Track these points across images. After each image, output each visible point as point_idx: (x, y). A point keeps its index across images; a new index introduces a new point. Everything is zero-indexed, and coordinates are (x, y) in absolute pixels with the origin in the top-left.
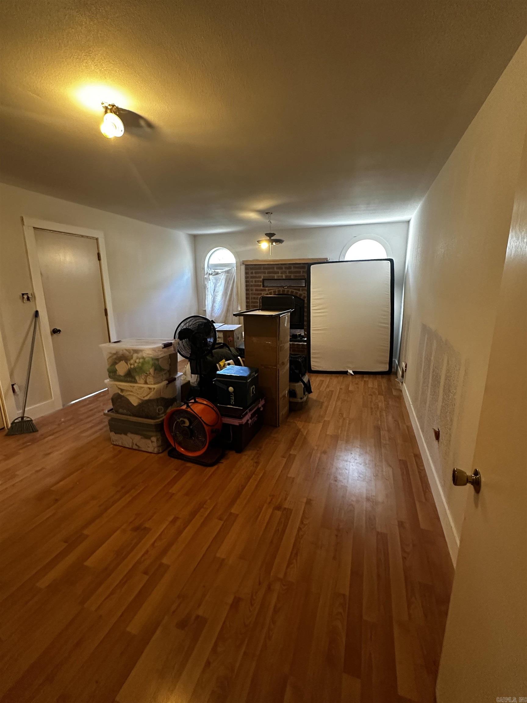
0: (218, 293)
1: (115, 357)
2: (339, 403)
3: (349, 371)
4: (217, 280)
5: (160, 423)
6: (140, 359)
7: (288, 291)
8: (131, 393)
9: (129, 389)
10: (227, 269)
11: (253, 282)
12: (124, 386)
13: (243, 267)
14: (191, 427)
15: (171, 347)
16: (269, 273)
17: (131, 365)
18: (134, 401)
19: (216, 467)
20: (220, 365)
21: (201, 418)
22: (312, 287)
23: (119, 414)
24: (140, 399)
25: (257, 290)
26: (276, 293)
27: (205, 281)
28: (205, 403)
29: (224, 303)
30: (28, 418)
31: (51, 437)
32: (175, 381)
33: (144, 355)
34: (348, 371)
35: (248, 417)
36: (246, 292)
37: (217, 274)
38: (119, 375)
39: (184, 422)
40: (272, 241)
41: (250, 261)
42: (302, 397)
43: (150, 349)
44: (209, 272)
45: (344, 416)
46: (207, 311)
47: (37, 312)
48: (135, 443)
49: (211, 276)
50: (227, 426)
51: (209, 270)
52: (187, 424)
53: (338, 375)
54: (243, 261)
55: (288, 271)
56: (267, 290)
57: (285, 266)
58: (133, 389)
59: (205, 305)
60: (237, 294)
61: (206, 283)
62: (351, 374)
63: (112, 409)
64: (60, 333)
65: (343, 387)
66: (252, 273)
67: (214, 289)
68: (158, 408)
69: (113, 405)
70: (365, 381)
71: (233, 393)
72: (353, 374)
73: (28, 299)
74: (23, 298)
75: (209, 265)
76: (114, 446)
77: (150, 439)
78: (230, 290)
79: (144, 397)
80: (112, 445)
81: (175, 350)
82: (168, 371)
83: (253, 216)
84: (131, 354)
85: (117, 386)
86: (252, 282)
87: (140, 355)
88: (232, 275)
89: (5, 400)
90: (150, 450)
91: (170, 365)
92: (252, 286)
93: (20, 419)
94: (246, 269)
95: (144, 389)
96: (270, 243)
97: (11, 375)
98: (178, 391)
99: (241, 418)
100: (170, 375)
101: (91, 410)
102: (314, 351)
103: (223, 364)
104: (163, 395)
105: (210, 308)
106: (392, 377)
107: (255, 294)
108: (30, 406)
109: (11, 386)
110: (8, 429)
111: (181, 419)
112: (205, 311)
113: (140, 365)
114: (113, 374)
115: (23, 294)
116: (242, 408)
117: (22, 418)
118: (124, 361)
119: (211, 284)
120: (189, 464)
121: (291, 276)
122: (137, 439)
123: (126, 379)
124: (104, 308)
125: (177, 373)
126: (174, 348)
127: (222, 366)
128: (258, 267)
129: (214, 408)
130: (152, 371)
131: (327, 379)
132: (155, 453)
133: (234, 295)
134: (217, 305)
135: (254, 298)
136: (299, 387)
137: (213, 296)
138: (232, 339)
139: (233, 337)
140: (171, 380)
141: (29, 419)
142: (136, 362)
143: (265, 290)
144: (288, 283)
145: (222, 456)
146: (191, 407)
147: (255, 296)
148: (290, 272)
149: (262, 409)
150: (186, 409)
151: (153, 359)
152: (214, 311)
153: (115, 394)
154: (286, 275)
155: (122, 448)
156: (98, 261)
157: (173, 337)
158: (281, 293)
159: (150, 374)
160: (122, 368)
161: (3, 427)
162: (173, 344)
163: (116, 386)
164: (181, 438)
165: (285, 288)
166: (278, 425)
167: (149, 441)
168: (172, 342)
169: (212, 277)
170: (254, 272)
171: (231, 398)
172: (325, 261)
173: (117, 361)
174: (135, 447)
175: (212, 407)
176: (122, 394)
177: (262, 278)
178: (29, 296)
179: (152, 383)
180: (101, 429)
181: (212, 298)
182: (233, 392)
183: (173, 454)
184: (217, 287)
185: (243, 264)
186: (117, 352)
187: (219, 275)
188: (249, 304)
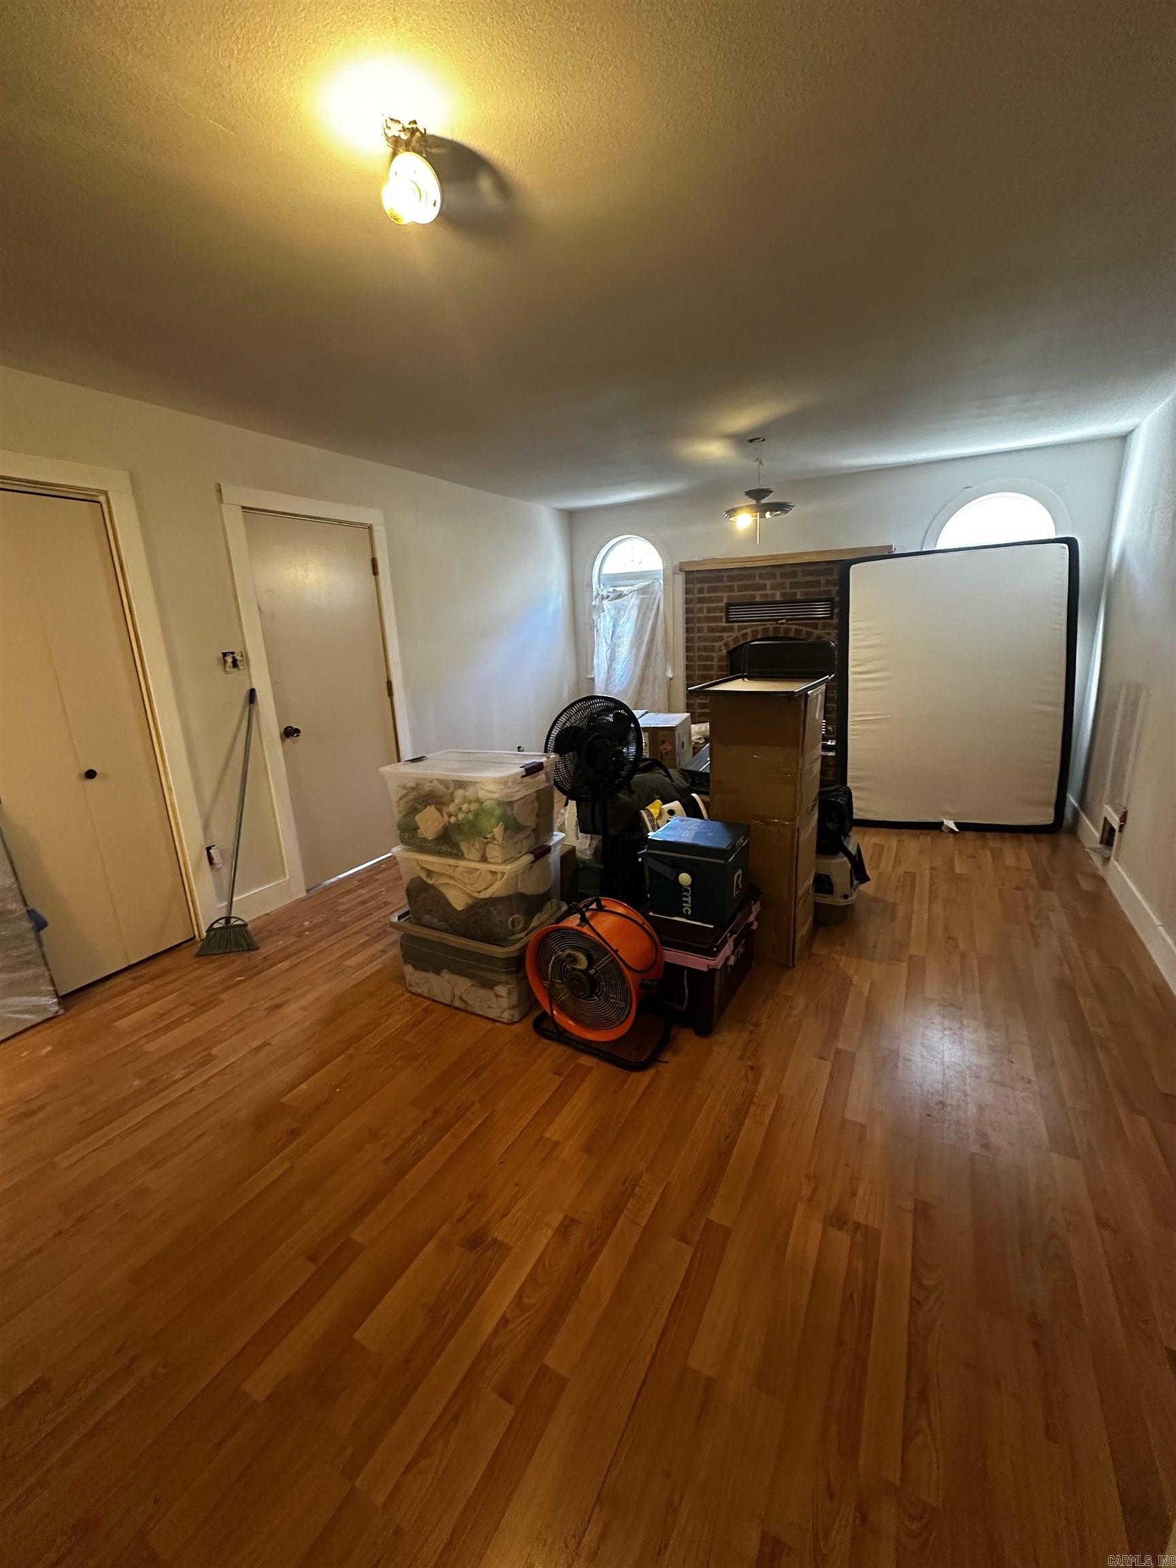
0: (622, 640)
1: (413, 795)
2: (938, 908)
3: (945, 823)
4: (619, 610)
5: (515, 955)
6: (470, 802)
7: (788, 630)
8: (451, 882)
9: (446, 872)
10: (642, 584)
11: (702, 612)
12: (433, 863)
13: (680, 579)
14: (592, 972)
15: (541, 772)
16: (741, 588)
17: (450, 816)
18: (458, 901)
19: (650, 1073)
20: (650, 815)
21: (616, 952)
22: (853, 618)
23: (423, 925)
24: (469, 895)
25: (711, 630)
26: (759, 637)
27: (594, 614)
28: (620, 910)
29: (636, 661)
30: (239, 919)
31: (284, 965)
32: (548, 855)
33: (482, 795)
34: (942, 823)
35: (727, 950)
36: (685, 635)
37: (620, 596)
38: (422, 838)
39: (575, 960)
40: (763, 509)
41: (698, 563)
42: (848, 893)
43: (494, 779)
44: (601, 593)
45: (961, 945)
46: (596, 679)
47: (252, 692)
48: (458, 994)
49: (605, 602)
50: (674, 970)
51: (602, 587)
52: (583, 963)
53: (918, 832)
54: (680, 563)
55: (788, 581)
56: (736, 630)
57: (783, 570)
58: (454, 871)
59: (593, 668)
60: (666, 642)
61: (595, 618)
62: (952, 831)
63: (407, 913)
64: (298, 736)
65: (938, 863)
66: (701, 590)
67: (613, 631)
68: (511, 919)
69: (410, 903)
70: (992, 849)
71: (689, 889)
72: (957, 830)
73: (235, 664)
74: (225, 662)
75: (602, 577)
76: (414, 997)
77: (492, 988)
78: (648, 632)
79: (479, 892)
80: (409, 994)
81: (548, 780)
82: (533, 830)
83: (714, 450)
84: (450, 791)
85: (418, 864)
86: (701, 610)
87: (470, 793)
88: (653, 596)
89: (195, 879)
90: (493, 1014)
91: (538, 816)
92: (699, 620)
93: (223, 921)
94: (688, 581)
95: (480, 874)
96: (758, 514)
97: (206, 827)
98: (553, 875)
99: (714, 955)
100: (537, 838)
101: (364, 902)
102: (853, 774)
103: (658, 811)
104: (522, 889)
105: (604, 672)
106: (1064, 840)
107: (706, 639)
108: (243, 893)
109: (205, 852)
110: (202, 940)
111: (568, 952)
112: (593, 679)
113: (471, 816)
114: (409, 834)
115: (225, 655)
116: (712, 927)
117: (228, 919)
118: (433, 807)
119: (605, 621)
120: (586, 1060)
121: (795, 594)
122: (463, 985)
123: (438, 847)
124: (386, 681)
125: (553, 835)
126: (546, 774)
127: (655, 816)
128: (715, 575)
129: (645, 926)
130: (498, 831)
131: (891, 841)
132: (503, 1023)
133: (657, 642)
134: (619, 666)
135: (706, 649)
136: (839, 867)
137: (610, 646)
138: (669, 748)
139: (673, 743)
140: (541, 852)
141: (240, 922)
142: (460, 809)
143: (731, 629)
144: (786, 611)
145: (664, 1044)
146: (592, 923)
147: (706, 644)
148: (794, 585)
149: (755, 927)
150: (579, 928)
151: (500, 803)
152: (613, 679)
153: (414, 879)
154: (782, 591)
155: (429, 1002)
156: (373, 577)
157: (543, 748)
158: (771, 634)
159: (494, 838)
160: (429, 823)
161: (192, 936)
162: (545, 765)
163: (415, 863)
164: (564, 995)
165: (779, 622)
166: (791, 965)
167: (488, 994)
168: (544, 760)
169: (610, 604)
170: (705, 588)
171: (684, 899)
172: (887, 554)
173: (419, 807)
174: (457, 1003)
175: (641, 922)
176: (430, 882)
177: (725, 601)
178: (237, 658)
179: (499, 860)
180: (384, 952)
181: (609, 652)
182: (689, 886)
183: (545, 1028)
184: (619, 625)
185: (681, 570)
186: (418, 785)
187: (625, 598)
188: (693, 663)
